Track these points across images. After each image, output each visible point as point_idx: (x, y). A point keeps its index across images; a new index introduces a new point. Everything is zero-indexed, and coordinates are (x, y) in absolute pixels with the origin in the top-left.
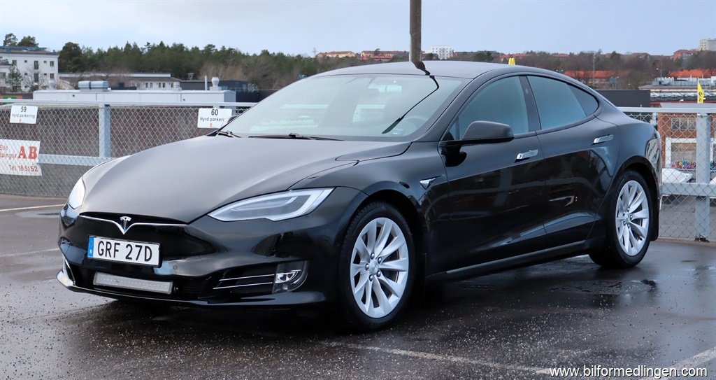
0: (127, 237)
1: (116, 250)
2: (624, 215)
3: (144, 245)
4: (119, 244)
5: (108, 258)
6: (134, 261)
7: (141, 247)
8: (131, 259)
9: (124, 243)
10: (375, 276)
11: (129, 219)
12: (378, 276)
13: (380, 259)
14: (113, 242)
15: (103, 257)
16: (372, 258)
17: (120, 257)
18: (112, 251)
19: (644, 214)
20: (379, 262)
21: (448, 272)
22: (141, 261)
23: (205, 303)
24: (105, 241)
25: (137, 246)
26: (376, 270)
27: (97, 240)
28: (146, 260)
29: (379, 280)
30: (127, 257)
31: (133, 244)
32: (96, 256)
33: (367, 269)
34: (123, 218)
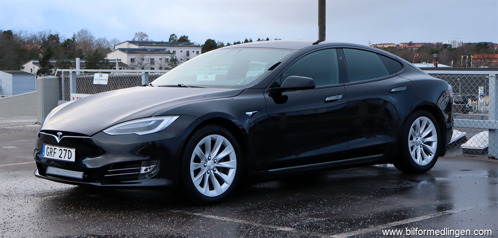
0: (60, 145)
1: (55, 153)
2: (417, 139)
3: (68, 149)
4: (56, 149)
5: (51, 157)
6: (63, 159)
7: (66, 150)
8: (61, 157)
9: (58, 148)
10: (212, 171)
11: (61, 133)
12: (214, 171)
13: (215, 161)
14: (53, 147)
15: (49, 157)
16: (209, 160)
17: (56, 157)
18: (53, 153)
19: (434, 139)
20: (215, 163)
21: (270, 170)
22: (66, 159)
23: (99, 184)
24: (50, 147)
25: (64, 150)
26: (212, 167)
27: (46, 146)
28: (69, 158)
29: (214, 173)
30: (60, 157)
31: (63, 149)
32: (46, 156)
33: (205, 166)
34: (58, 133)
